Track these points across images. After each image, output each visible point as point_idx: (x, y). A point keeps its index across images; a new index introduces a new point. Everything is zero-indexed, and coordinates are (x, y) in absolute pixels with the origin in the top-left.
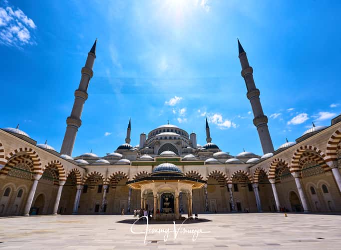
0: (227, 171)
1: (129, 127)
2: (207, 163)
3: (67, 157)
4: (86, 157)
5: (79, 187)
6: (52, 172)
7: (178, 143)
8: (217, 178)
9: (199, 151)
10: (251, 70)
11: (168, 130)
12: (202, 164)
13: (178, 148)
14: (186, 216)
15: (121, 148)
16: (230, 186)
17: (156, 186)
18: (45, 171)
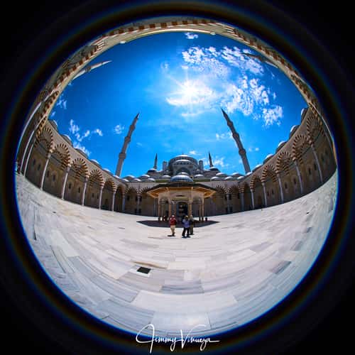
0: (226, 185)
1: (156, 158)
2: (213, 180)
3: (117, 177)
4: (128, 178)
5: (124, 196)
6: (109, 185)
7: (191, 167)
8: (220, 191)
9: (206, 172)
10: (232, 123)
11: (183, 158)
12: (209, 181)
13: (190, 170)
14: (197, 219)
15: (150, 171)
16: (228, 196)
17: (171, 194)
18: (105, 184)
